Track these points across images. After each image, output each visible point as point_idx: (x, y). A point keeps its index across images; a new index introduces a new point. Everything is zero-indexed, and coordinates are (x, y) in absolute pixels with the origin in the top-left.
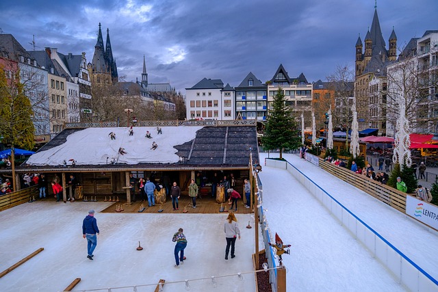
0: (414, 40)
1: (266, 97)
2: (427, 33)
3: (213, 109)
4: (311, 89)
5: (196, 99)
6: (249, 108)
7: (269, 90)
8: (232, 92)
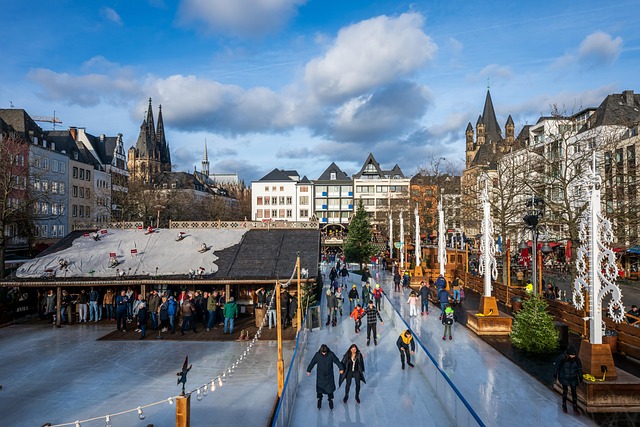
0: (527, 128)
1: (351, 194)
2: (541, 119)
3: (286, 207)
4: (408, 184)
5: (264, 194)
6: (330, 208)
7: (356, 184)
8: (309, 187)
